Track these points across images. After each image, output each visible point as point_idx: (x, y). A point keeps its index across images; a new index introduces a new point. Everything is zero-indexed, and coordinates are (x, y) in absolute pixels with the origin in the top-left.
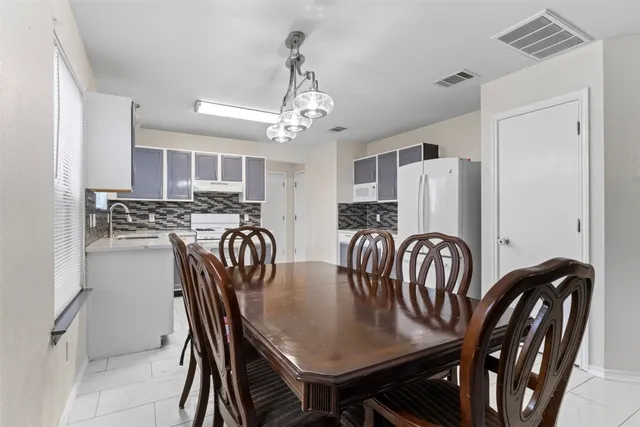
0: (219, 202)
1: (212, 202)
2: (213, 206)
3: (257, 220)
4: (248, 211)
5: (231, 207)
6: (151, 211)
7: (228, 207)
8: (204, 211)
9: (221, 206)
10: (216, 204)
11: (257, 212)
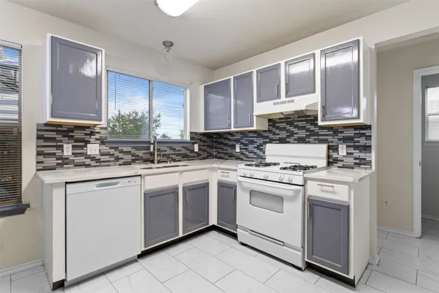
0: (300, 128)
1: (292, 129)
2: (292, 134)
3: (362, 155)
4: (345, 140)
5: (317, 134)
6: (237, 141)
7: (313, 133)
8: (282, 141)
9: (302, 134)
10: (296, 130)
11: (362, 141)
